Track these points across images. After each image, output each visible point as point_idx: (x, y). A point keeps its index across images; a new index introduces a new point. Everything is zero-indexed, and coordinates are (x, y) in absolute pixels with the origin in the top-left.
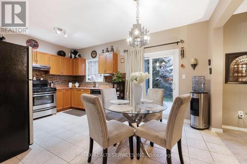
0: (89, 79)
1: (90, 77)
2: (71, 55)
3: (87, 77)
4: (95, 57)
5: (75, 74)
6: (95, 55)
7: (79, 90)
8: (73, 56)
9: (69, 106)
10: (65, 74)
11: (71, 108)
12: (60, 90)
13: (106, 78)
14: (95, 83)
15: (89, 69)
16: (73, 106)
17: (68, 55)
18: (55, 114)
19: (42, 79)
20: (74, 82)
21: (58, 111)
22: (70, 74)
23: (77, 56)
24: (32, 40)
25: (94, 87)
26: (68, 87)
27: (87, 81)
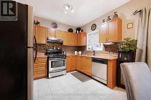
0: (89, 49)
1: (90, 47)
2: (76, 32)
3: (88, 47)
4: (94, 30)
5: (79, 45)
6: (94, 28)
7: (82, 57)
8: (78, 32)
9: (75, 69)
10: (72, 45)
11: (76, 70)
12: (69, 57)
13: (106, 47)
14: (94, 52)
15: (89, 40)
16: (77, 69)
17: (75, 31)
18: (66, 74)
19: (59, 49)
20: (78, 51)
21: (67, 72)
22: (76, 45)
23: (80, 32)
24: (54, 23)
25: (94, 55)
26: (74, 54)
27: (88, 50)
